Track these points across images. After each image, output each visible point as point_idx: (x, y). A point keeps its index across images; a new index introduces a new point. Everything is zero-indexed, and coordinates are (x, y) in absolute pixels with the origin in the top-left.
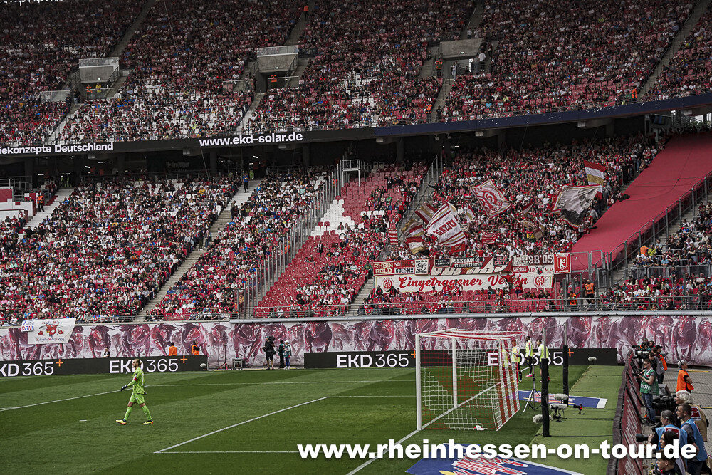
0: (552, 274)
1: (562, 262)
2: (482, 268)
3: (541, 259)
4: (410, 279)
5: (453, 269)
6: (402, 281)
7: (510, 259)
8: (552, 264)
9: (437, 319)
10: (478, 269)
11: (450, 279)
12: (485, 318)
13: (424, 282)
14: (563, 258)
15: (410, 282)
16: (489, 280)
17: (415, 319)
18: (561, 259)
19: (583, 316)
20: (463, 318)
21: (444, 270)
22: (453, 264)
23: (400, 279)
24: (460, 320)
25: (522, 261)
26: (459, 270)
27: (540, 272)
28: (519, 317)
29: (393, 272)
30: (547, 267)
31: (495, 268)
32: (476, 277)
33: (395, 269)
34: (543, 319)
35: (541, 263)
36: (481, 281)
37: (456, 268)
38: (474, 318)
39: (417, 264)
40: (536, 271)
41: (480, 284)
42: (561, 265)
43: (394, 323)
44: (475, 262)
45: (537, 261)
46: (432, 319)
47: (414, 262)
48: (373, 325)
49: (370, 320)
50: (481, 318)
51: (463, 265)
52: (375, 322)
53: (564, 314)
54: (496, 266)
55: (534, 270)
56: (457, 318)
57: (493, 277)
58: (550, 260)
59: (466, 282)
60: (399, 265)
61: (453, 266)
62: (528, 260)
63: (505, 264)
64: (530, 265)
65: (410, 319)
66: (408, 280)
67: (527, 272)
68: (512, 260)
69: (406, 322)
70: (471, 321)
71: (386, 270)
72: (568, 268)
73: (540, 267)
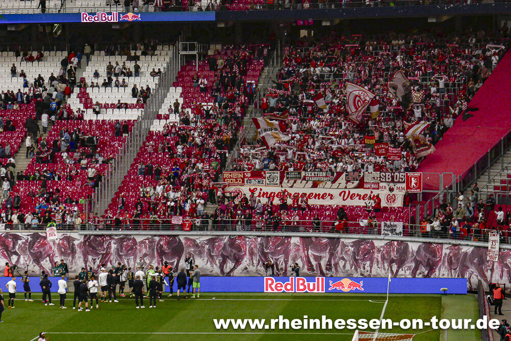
0: (403, 192)
1: (413, 181)
2: (333, 182)
3: (393, 177)
4: (261, 190)
5: (304, 182)
6: (252, 191)
7: (362, 175)
8: (404, 182)
9: (290, 237)
10: (329, 183)
11: (301, 192)
12: (339, 239)
13: (275, 193)
14: (415, 178)
15: (260, 193)
16: (340, 195)
17: (268, 237)
18: (413, 179)
19: (434, 243)
20: (316, 237)
21: (295, 182)
22: (305, 177)
23: (250, 190)
24: (314, 240)
25: (374, 178)
26: (310, 184)
27: (391, 190)
28: (372, 239)
29: (243, 182)
30: (398, 185)
31: (347, 183)
32: (328, 191)
33: (246, 179)
34: (396, 243)
35: (393, 181)
36: (332, 195)
37: (308, 181)
38: (328, 238)
39: (268, 175)
40: (388, 188)
41: (331, 198)
42: (413, 184)
43: (247, 239)
44: (326, 176)
45: (389, 179)
46: (286, 237)
47: (265, 173)
48: (226, 241)
49: (223, 235)
50: (334, 238)
51: (315, 179)
52: (227, 238)
53: (417, 239)
54: (348, 181)
55: (385, 188)
56: (311, 237)
57: (345, 192)
58: (402, 179)
59: (317, 196)
60: (249, 175)
61: (304, 179)
62: (380, 177)
63: (357, 180)
64: (381, 182)
65: (263, 236)
66: (258, 191)
67: (378, 189)
68: (364, 175)
69: (259, 239)
70: (324, 241)
71: (237, 180)
72: (419, 188)
73: (392, 185)
